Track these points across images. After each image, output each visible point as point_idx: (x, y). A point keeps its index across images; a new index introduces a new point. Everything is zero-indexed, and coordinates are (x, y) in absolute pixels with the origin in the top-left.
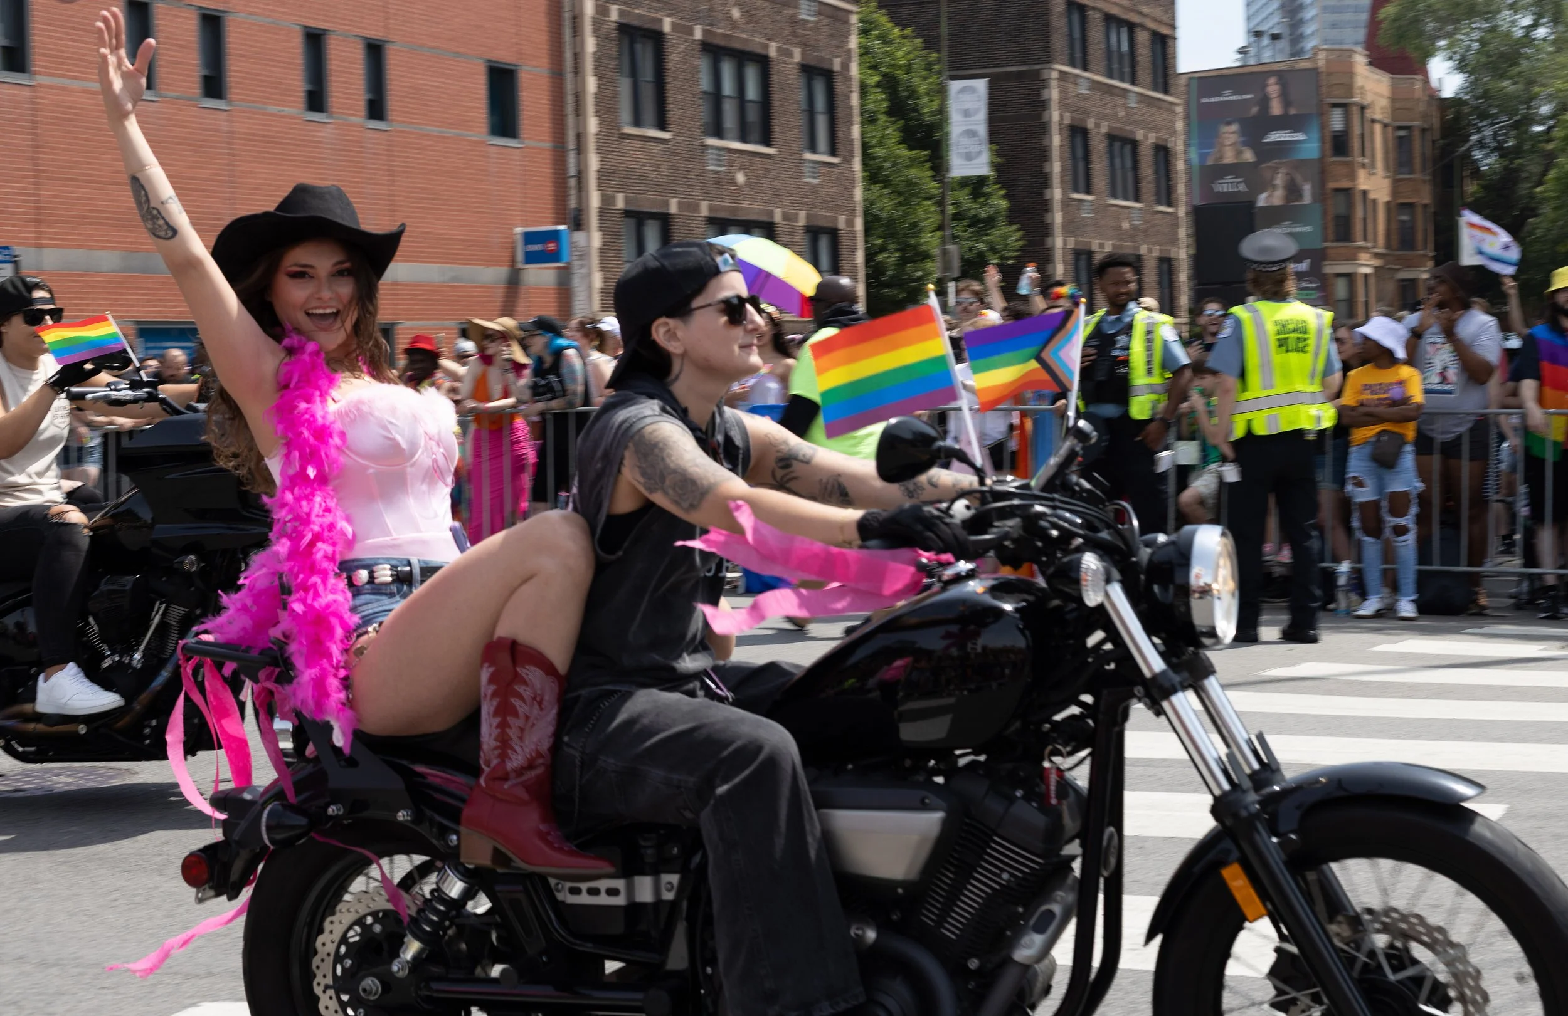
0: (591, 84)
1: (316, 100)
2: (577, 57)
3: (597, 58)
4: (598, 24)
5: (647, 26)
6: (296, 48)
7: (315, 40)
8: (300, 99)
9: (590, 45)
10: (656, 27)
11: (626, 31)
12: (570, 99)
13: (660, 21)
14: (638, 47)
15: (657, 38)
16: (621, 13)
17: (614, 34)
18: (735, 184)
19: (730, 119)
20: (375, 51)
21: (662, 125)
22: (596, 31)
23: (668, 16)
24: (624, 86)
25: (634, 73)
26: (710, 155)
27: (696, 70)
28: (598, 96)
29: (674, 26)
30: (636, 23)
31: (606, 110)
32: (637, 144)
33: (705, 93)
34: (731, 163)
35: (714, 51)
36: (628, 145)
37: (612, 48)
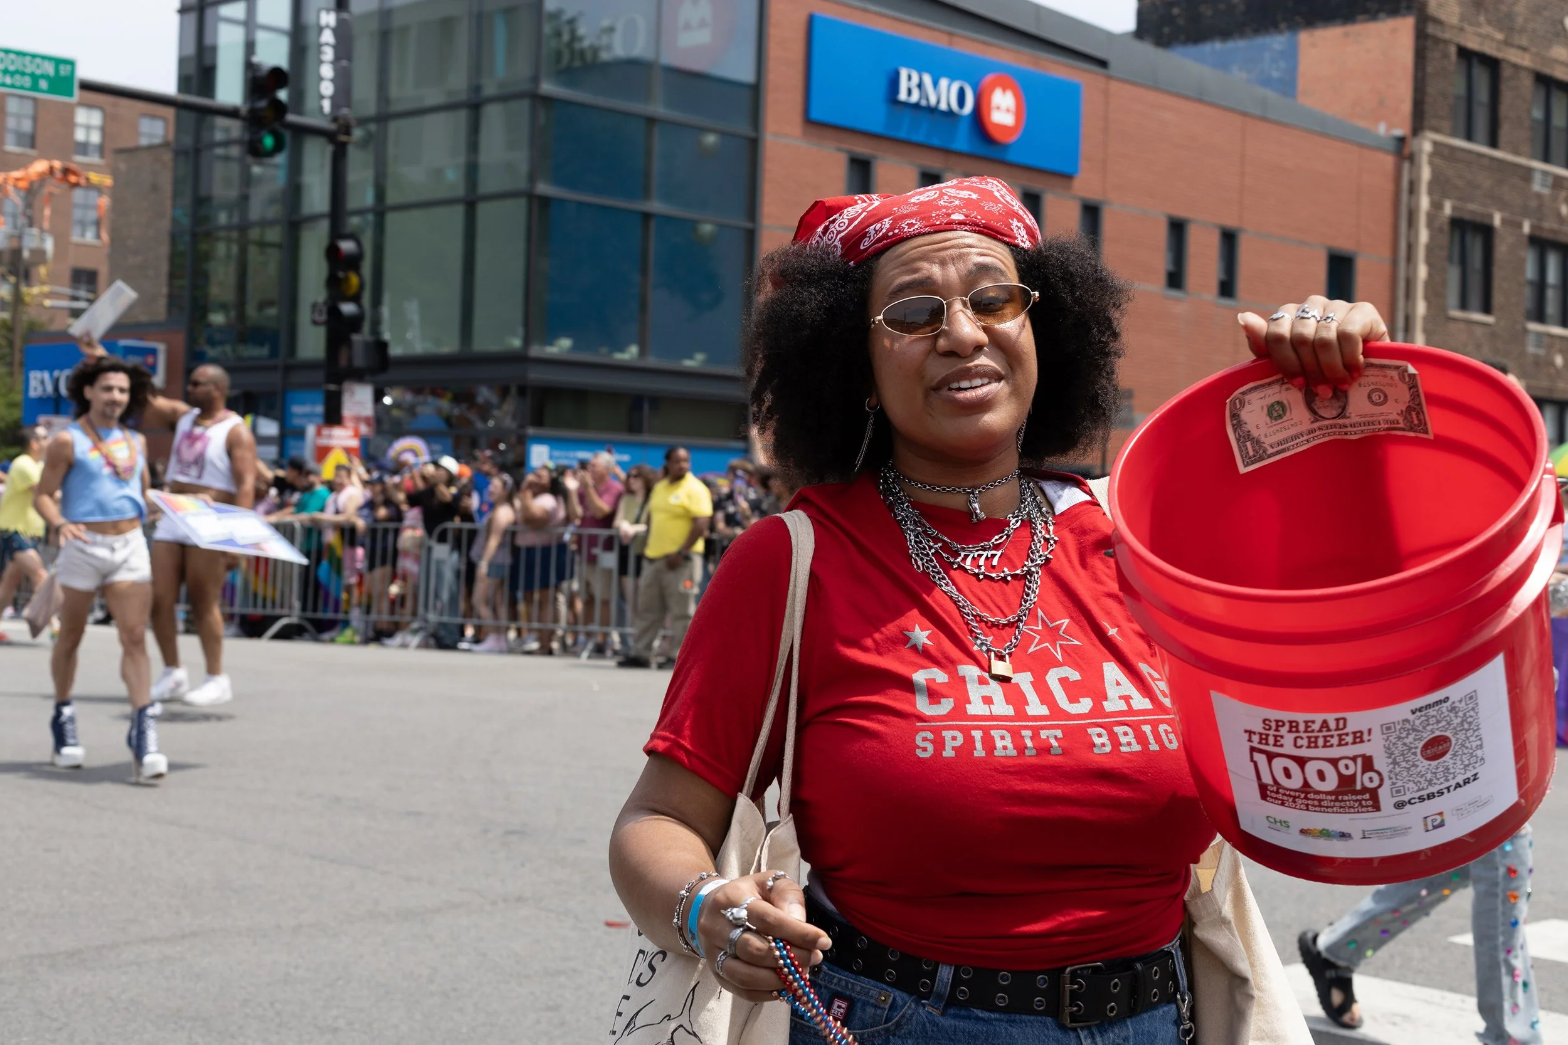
0: (1422, 271)
1: (1175, 280)
2: (1411, 248)
3: (1430, 249)
4: (1431, 219)
5: (1478, 219)
6: (1161, 234)
7: (1178, 228)
8: (1162, 278)
9: (1424, 236)
10: (1486, 221)
11: (1458, 224)
12: (1402, 285)
13: (1491, 217)
14: (1469, 238)
15: (1486, 231)
16: (1454, 209)
17: (1446, 228)
18: (1552, 364)
19: (1552, 306)
20: (1229, 239)
21: (1487, 309)
22: (1430, 224)
23: (1500, 210)
24: (1453, 275)
25: (1463, 262)
26: (1531, 340)
27: (1523, 261)
28: (1428, 284)
29: (1504, 221)
30: (1467, 217)
31: (1434, 293)
32: (1462, 326)
33: (1531, 283)
34: (1550, 347)
35: (1540, 244)
36: (1452, 326)
37: (1444, 239)
